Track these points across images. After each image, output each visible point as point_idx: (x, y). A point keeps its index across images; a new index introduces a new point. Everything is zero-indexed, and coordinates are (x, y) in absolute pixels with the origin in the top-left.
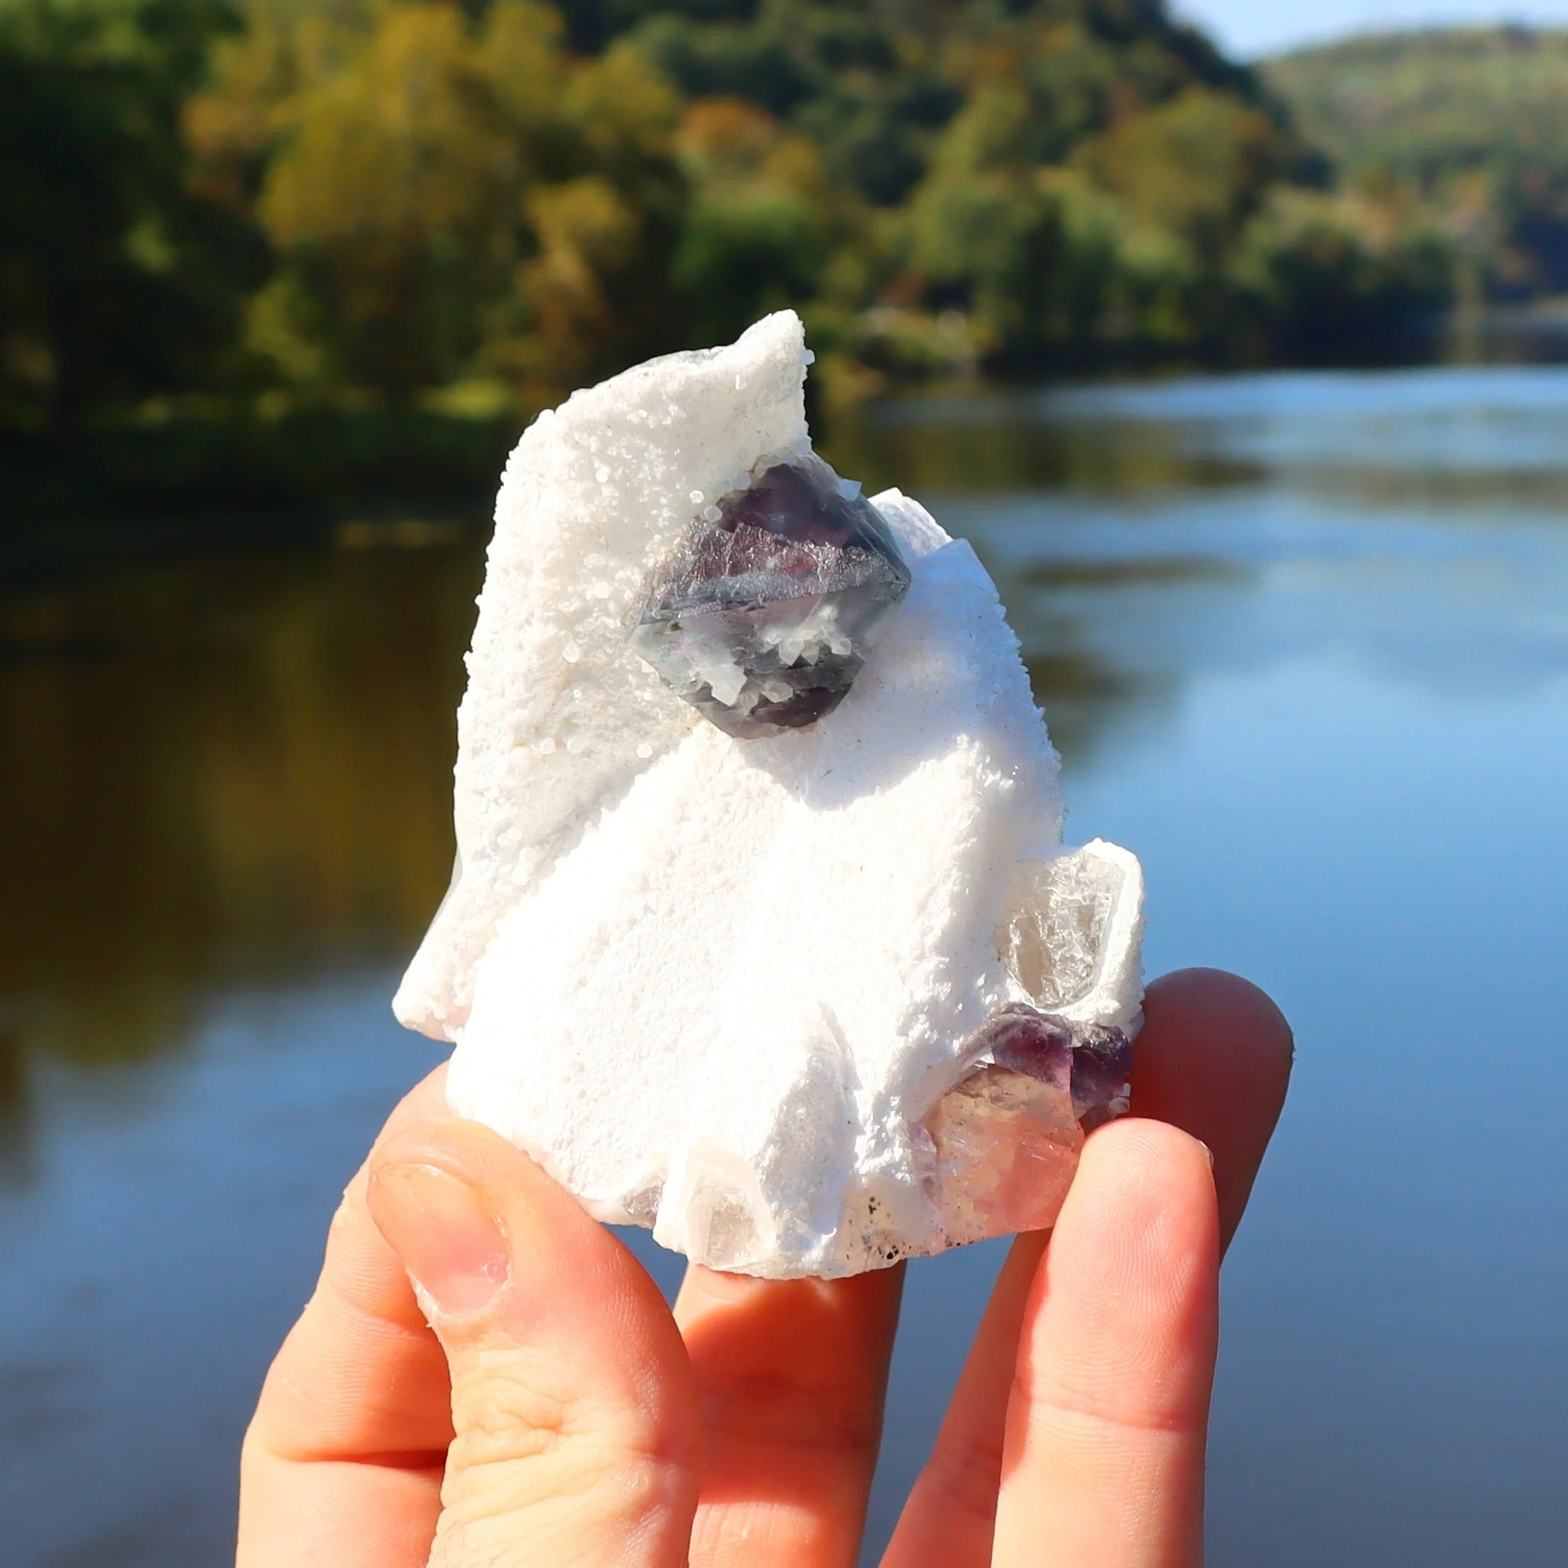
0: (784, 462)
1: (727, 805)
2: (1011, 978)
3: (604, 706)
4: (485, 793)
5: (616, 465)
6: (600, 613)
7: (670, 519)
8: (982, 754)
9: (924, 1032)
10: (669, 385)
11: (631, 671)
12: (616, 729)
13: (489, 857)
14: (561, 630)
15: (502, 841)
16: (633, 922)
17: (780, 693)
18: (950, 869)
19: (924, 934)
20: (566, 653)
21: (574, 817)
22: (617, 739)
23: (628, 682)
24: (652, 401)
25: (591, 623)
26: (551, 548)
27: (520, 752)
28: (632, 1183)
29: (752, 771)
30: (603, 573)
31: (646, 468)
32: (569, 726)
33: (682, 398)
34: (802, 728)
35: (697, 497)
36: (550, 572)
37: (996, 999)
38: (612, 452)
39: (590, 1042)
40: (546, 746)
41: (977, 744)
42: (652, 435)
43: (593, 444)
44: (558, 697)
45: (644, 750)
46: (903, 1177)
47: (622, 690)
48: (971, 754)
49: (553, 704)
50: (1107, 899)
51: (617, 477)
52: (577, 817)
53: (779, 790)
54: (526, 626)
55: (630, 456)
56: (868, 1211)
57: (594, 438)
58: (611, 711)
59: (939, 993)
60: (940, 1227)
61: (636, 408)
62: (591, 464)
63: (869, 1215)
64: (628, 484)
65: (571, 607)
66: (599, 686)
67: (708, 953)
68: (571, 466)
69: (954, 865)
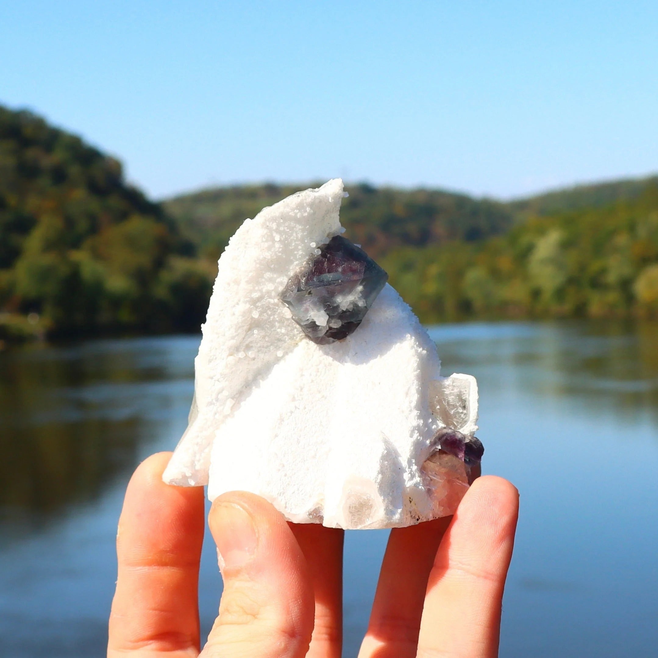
0: (338, 235)
1: (318, 369)
2: (439, 421)
3: (264, 337)
4: (214, 377)
5: (282, 234)
6: (267, 297)
7: (301, 255)
8: (415, 341)
9: (418, 437)
10: (307, 199)
11: (277, 321)
12: (267, 347)
13: (214, 404)
14: (251, 305)
15: (220, 396)
16: (292, 412)
17: (336, 325)
18: (414, 380)
19: (410, 403)
20: (254, 314)
21: (244, 387)
22: (267, 351)
23: (275, 326)
24: (300, 207)
25: (264, 302)
26: (251, 272)
27: (231, 358)
28: (310, 506)
29: (325, 356)
30: (271, 280)
31: (294, 234)
32: (248, 347)
33: (312, 205)
34: (341, 340)
35: (313, 245)
36: (248, 282)
37: (436, 427)
38: (282, 229)
39: (284, 456)
40: (241, 355)
41: (413, 338)
42: (298, 221)
43: (274, 226)
44: (246, 335)
45: (280, 354)
46: (421, 488)
47: (272, 330)
48: (412, 341)
49: (244, 338)
50: (466, 391)
51: (282, 239)
52: (246, 387)
53: (336, 363)
54: (237, 306)
55: (288, 230)
56: (409, 502)
57: (275, 224)
58: (267, 339)
59: (419, 423)
60: (433, 508)
61: (293, 210)
62: (272, 235)
63: (410, 504)
64: (286, 242)
65: (256, 295)
66: (263, 329)
67: (321, 422)
68: (263, 236)
69: (415, 379)
